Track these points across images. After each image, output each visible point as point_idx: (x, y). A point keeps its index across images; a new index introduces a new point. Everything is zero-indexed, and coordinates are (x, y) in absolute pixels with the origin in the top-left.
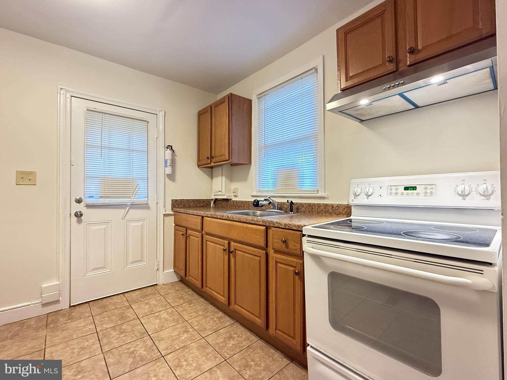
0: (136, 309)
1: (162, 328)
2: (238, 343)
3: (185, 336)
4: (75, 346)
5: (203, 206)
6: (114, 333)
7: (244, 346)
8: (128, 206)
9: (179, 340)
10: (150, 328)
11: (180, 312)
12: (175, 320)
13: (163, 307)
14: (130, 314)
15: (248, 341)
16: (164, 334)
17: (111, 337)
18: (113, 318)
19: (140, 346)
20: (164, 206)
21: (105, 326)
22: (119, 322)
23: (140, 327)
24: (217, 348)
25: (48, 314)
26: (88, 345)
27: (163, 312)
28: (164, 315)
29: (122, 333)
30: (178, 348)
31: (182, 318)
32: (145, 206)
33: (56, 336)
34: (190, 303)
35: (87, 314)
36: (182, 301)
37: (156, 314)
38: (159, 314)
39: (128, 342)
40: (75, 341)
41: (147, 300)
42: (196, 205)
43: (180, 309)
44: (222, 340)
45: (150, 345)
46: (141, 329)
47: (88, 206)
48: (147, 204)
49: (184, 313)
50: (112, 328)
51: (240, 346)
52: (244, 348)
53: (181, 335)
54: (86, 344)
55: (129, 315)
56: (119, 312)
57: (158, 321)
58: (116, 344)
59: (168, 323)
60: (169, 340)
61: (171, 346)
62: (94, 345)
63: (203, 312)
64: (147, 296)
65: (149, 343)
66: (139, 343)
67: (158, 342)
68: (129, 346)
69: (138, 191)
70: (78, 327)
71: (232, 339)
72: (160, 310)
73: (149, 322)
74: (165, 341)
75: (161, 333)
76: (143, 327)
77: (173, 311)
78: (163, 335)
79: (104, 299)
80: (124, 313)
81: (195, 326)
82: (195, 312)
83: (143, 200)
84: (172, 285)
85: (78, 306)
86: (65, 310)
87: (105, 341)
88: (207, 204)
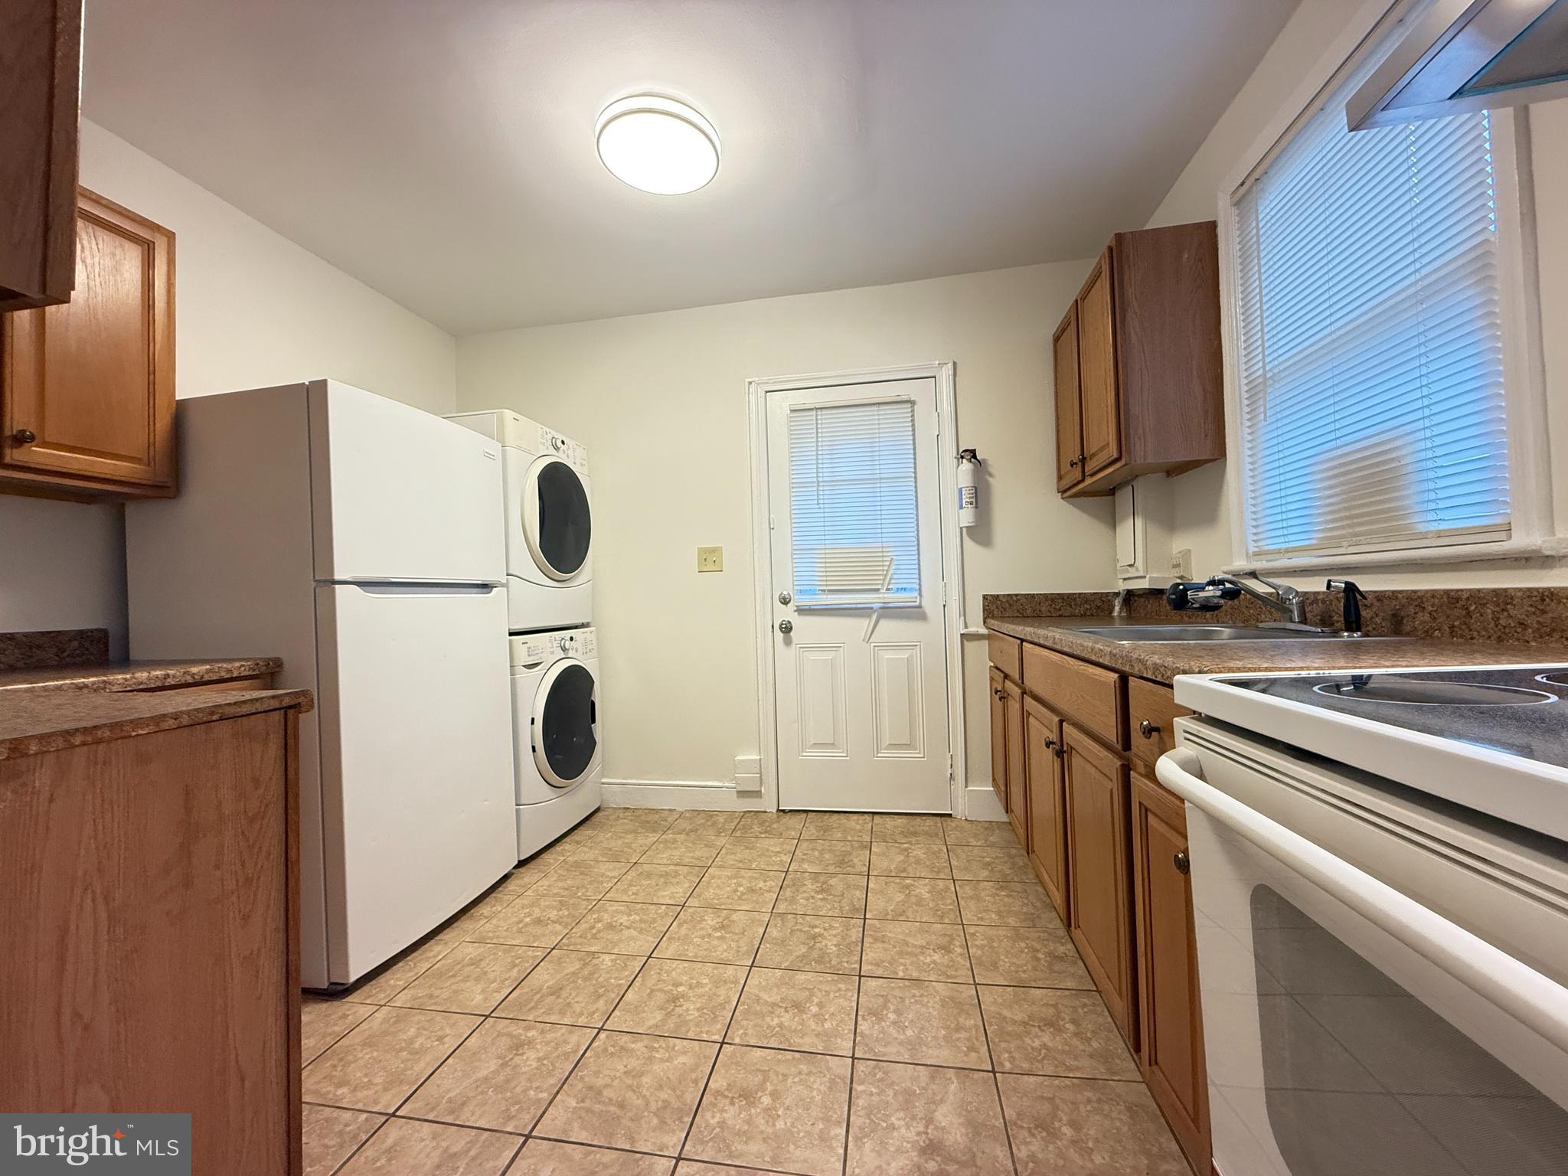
0: (875, 853)
1: (898, 916)
2: (1064, 1052)
3: (936, 957)
4: (744, 882)
5: (1083, 616)
6: (810, 886)
7: (1078, 1069)
8: (875, 612)
9: (915, 959)
10: (876, 904)
11: (963, 898)
12: (937, 910)
13: (932, 871)
14: (859, 860)
15: (1104, 1063)
16: (895, 931)
17: (801, 890)
18: (827, 856)
19: (834, 932)
20: (962, 613)
21: (806, 866)
22: (832, 869)
23: (860, 894)
24: (992, 1028)
25: (745, 812)
26: (761, 888)
27: (923, 882)
28: (923, 890)
29: (822, 891)
30: (901, 974)
31: (958, 914)
32: (915, 613)
33: (733, 853)
34: (1002, 887)
35: (793, 833)
36: (985, 874)
37: (908, 881)
38: (912, 882)
39: (821, 913)
40: (750, 873)
41: (910, 843)
42: (1060, 610)
43: (968, 890)
44: (1019, 1017)
45: (854, 939)
46: (859, 900)
47: (801, 611)
48: (920, 607)
49: (972, 904)
50: (812, 875)
51: (1064, 1064)
52: (1071, 1075)
53: (928, 952)
54: (761, 884)
55: (856, 860)
56: (844, 849)
57: (900, 897)
58: (799, 908)
59: (917, 912)
60: (895, 947)
61: (890, 964)
62: (769, 891)
63: (1021, 922)
64: (915, 834)
65: (855, 934)
66: (838, 925)
67: (872, 941)
68: (818, 922)
69: (895, 576)
70: (768, 850)
71: (1052, 1029)
72: (922, 876)
73: (882, 891)
74: (886, 946)
75: (890, 926)
76: (864, 896)
77: (947, 889)
78: (890, 932)
79: (836, 815)
80: (851, 854)
81: (977, 946)
82: (999, 913)
83: (908, 598)
84: (986, 829)
85: (789, 814)
86: (770, 815)
87: (788, 893)
88: (1098, 607)
